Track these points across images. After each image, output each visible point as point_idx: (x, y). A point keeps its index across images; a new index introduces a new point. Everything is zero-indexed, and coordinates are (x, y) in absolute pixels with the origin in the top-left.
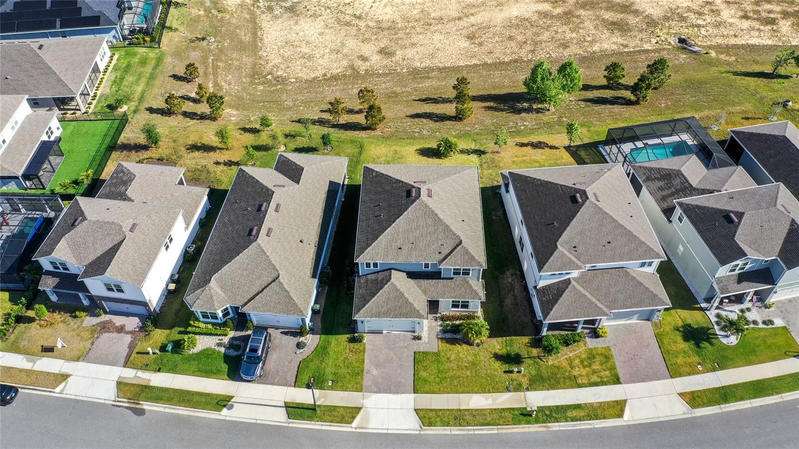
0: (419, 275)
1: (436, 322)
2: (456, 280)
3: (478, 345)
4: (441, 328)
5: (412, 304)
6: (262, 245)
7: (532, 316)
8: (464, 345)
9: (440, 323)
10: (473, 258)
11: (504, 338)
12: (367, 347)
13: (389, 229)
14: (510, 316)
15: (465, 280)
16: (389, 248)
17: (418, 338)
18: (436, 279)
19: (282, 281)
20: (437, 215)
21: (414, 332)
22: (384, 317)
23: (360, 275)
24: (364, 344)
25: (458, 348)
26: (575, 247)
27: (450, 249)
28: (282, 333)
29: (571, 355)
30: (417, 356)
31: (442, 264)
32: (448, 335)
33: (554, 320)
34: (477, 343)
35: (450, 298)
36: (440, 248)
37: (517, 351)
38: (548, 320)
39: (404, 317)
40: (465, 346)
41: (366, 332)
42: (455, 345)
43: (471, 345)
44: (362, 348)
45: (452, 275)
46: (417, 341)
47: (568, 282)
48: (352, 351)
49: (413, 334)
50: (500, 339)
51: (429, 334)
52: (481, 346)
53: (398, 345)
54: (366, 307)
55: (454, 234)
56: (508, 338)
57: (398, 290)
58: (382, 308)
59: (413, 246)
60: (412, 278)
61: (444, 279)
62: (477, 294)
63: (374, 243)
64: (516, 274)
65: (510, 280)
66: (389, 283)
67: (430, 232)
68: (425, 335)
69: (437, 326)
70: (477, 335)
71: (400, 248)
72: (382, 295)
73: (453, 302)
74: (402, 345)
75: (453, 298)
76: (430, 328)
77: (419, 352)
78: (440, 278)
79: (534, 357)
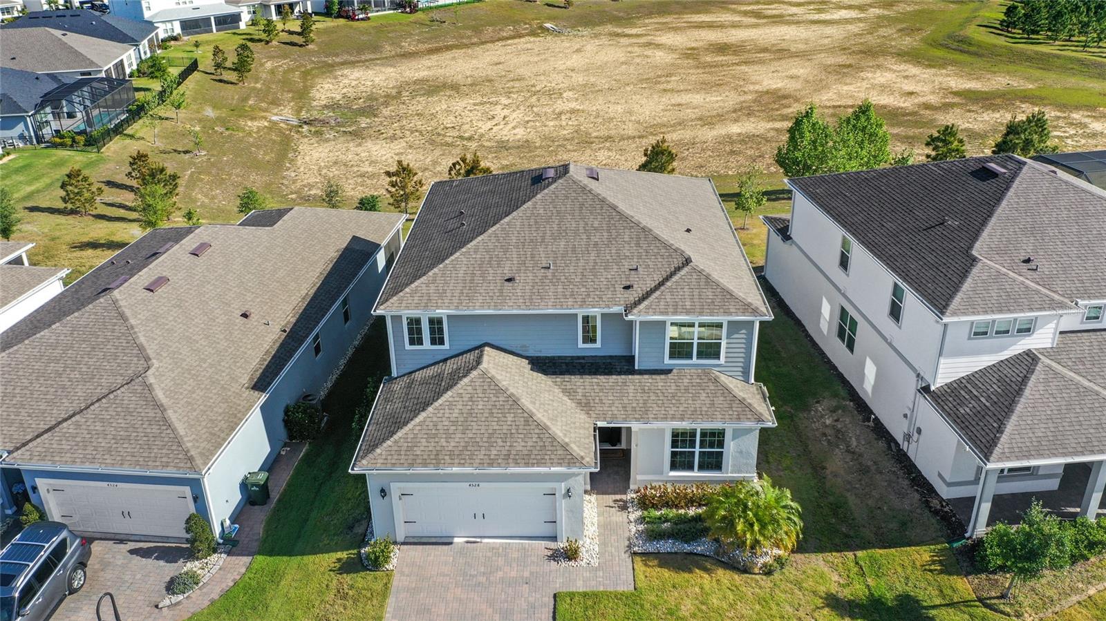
0: (567, 364)
1: (625, 514)
2: (680, 377)
3: (768, 571)
4: (641, 527)
5: (545, 428)
6: (122, 303)
7: (922, 495)
8: (720, 572)
9: (636, 514)
10: (727, 295)
11: (850, 555)
12: (396, 582)
13: (479, 238)
14: (852, 499)
15: (707, 374)
16: (478, 279)
17: (570, 554)
18: (620, 373)
19: (151, 380)
20: (614, 208)
21: (554, 538)
22: (452, 465)
23: (394, 374)
24: (389, 574)
25: (701, 580)
26: (1028, 261)
27: (658, 278)
28: (132, 552)
29: (1092, 591)
30: (563, 606)
31: (635, 311)
32: (666, 546)
33: (1018, 458)
34: (765, 565)
35: (665, 419)
36: (628, 278)
37: (900, 588)
38: (1000, 460)
39: (517, 464)
40: (723, 575)
41: (400, 538)
42: (690, 571)
43: (745, 570)
44: (378, 586)
45: (667, 361)
46: (564, 564)
47: (1029, 360)
48: (345, 597)
49: (552, 545)
50: (835, 557)
51: (603, 544)
52: (777, 575)
53: (500, 574)
54: (396, 437)
55: (667, 246)
56: (860, 554)
57: (501, 391)
58: (448, 439)
59: (549, 273)
60: (545, 372)
61: (642, 372)
62: (749, 407)
63: (436, 270)
64: (844, 409)
65: (828, 422)
66: (474, 373)
67: (596, 244)
68: (589, 545)
69: (629, 523)
70: (763, 526)
71: (509, 280)
72: (451, 405)
73: (675, 435)
74: (513, 574)
75: (673, 418)
76: (606, 529)
77: (572, 595)
78: (632, 372)
79: (966, 603)
